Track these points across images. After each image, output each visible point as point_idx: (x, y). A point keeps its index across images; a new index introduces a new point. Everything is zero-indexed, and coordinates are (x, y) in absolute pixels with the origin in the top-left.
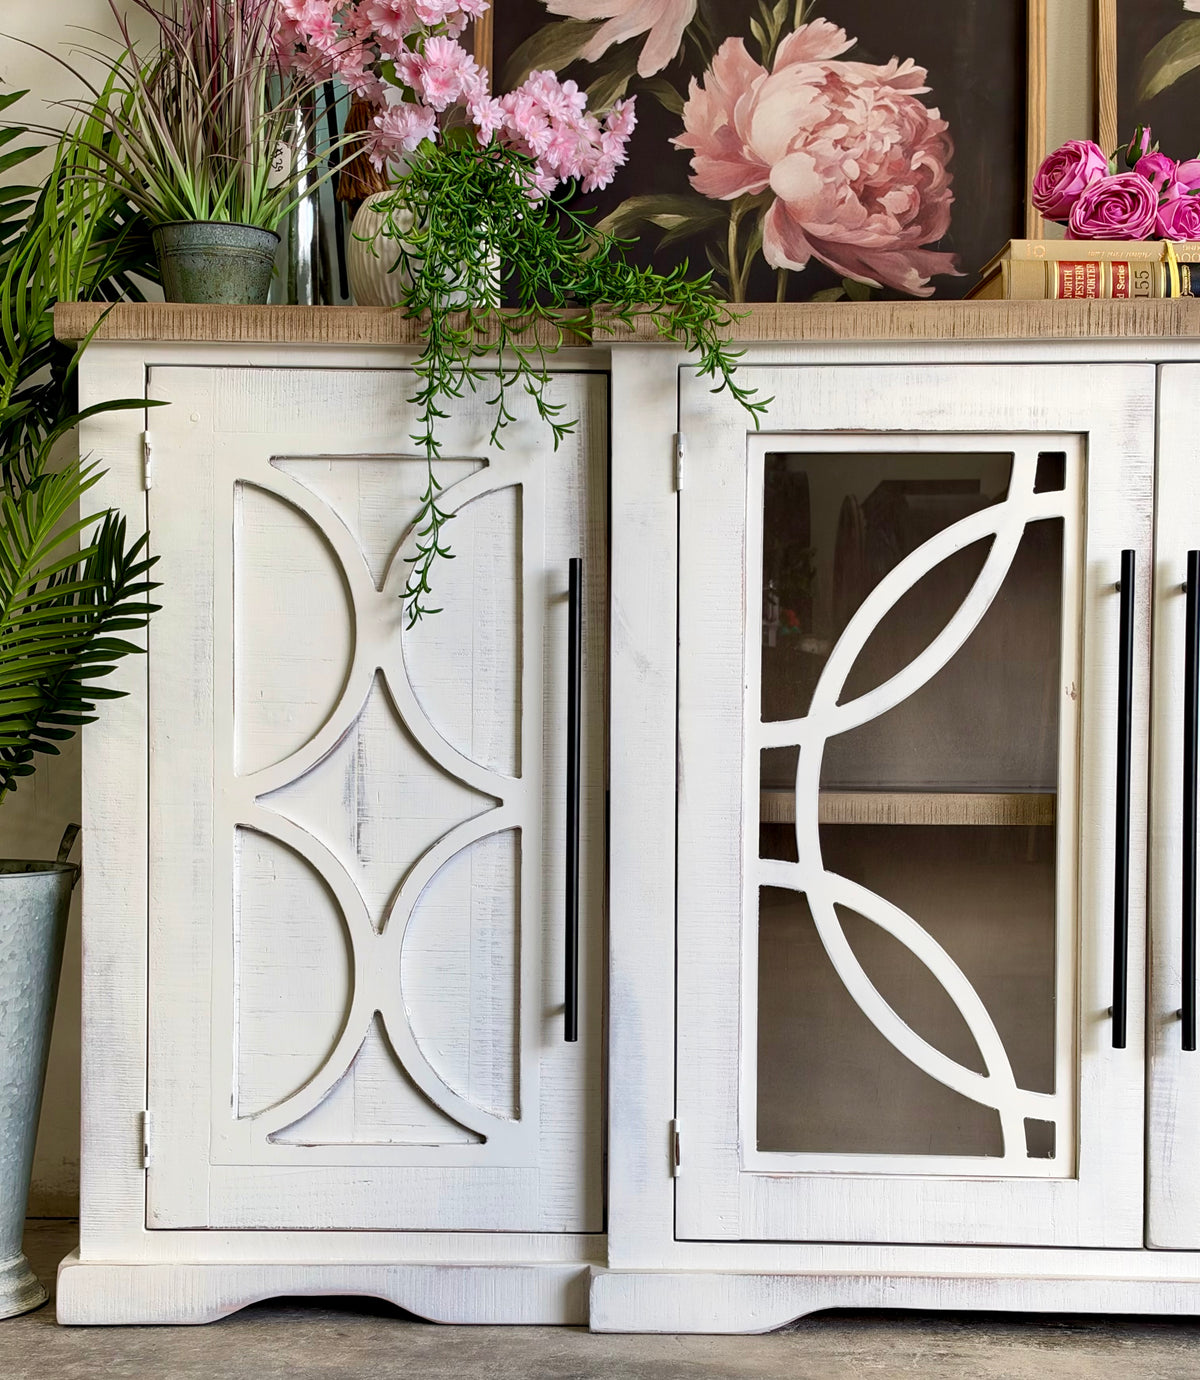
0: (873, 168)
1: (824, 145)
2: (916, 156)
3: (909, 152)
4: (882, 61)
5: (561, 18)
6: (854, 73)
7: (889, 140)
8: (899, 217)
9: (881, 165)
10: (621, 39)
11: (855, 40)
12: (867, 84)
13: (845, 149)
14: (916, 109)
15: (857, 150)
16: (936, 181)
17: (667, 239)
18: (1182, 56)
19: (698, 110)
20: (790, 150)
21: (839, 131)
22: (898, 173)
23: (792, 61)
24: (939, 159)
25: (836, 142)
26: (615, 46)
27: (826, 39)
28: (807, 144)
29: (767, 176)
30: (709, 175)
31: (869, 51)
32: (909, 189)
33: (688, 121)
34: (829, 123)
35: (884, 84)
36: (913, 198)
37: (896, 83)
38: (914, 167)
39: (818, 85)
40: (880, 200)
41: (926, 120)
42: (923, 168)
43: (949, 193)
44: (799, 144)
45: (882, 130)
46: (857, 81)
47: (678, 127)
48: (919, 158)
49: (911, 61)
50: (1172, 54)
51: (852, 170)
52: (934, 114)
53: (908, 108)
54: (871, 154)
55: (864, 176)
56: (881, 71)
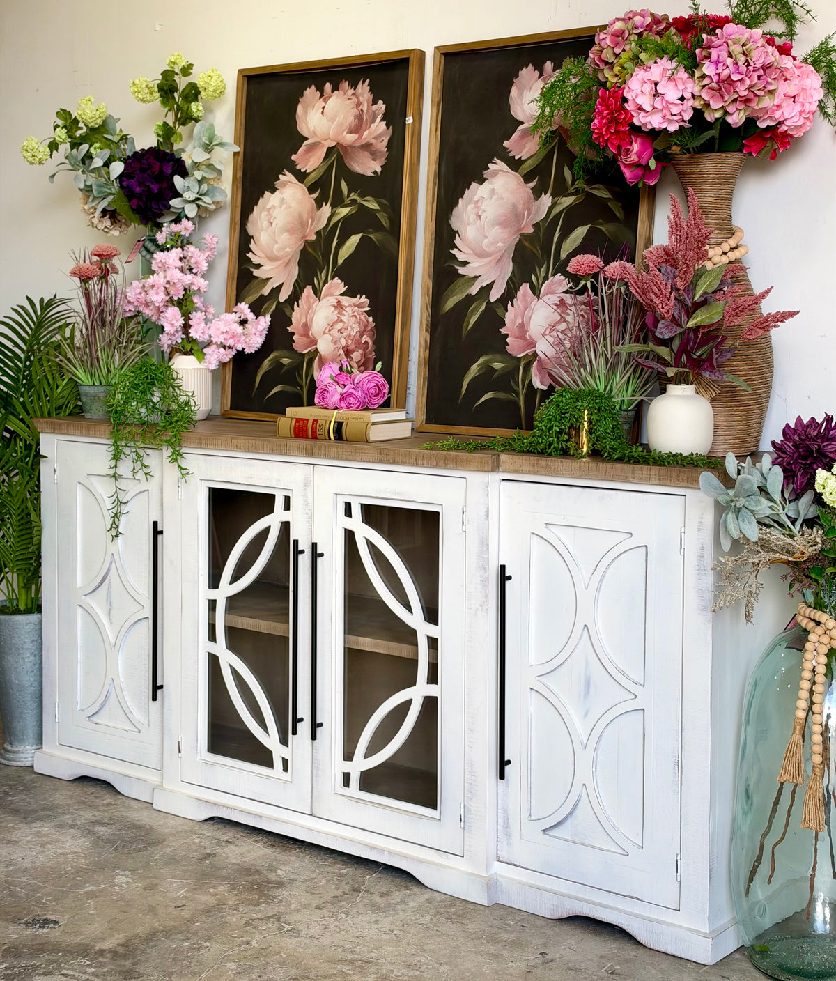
0: (350, 342)
1: (334, 332)
2: (365, 336)
3: (362, 336)
4: (355, 297)
5: (258, 277)
6: (346, 301)
7: (356, 330)
8: (357, 363)
9: (352, 340)
10: (275, 286)
11: (347, 287)
12: (350, 306)
13: (342, 333)
14: (365, 316)
15: (345, 334)
16: (370, 348)
17: (285, 368)
18: (457, 294)
19: (297, 316)
20: (324, 333)
21: (340, 326)
22: (358, 344)
23: (327, 296)
24: (371, 339)
25: (339, 330)
26: (273, 289)
27: (337, 286)
28: (329, 331)
29: (316, 344)
30: (299, 343)
31: (351, 293)
32: (361, 351)
33: (294, 321)
34: (336, 322)
35: (355, 306)
36: (362, 355)
37: (359, 306)
38: (363, 342)
39: (334, 306)
40: (351, 355)
41: (368, 321)
42: (366, 342)
43: (374, 353)
44: (327, 331)
45: (354, 326)
46: (346, 305)
47: (291, 323)
48: (365, 338)
49: (364, 296)
50: (452, 294)
51: (343, 342)
52: (370, 319)
53: (362, 317)
54: (350, 335)
55: (347, 345)
56: (354, 300)
